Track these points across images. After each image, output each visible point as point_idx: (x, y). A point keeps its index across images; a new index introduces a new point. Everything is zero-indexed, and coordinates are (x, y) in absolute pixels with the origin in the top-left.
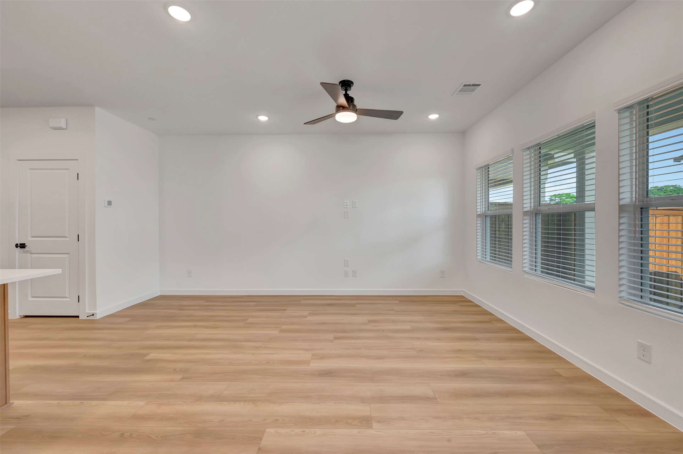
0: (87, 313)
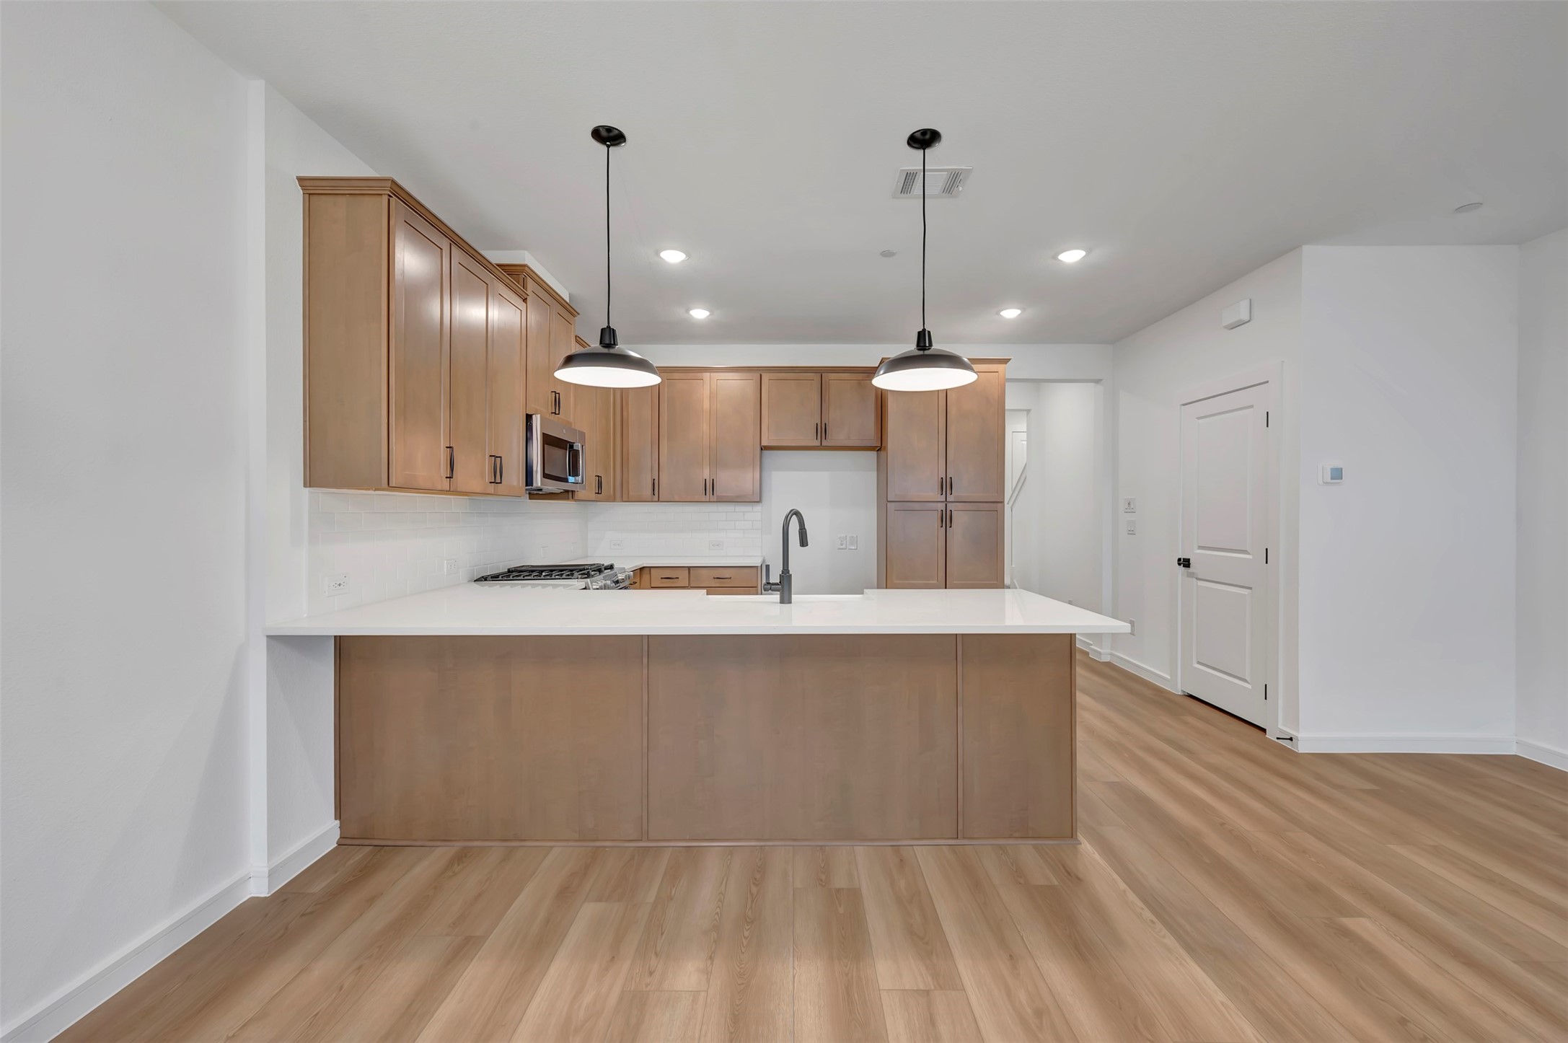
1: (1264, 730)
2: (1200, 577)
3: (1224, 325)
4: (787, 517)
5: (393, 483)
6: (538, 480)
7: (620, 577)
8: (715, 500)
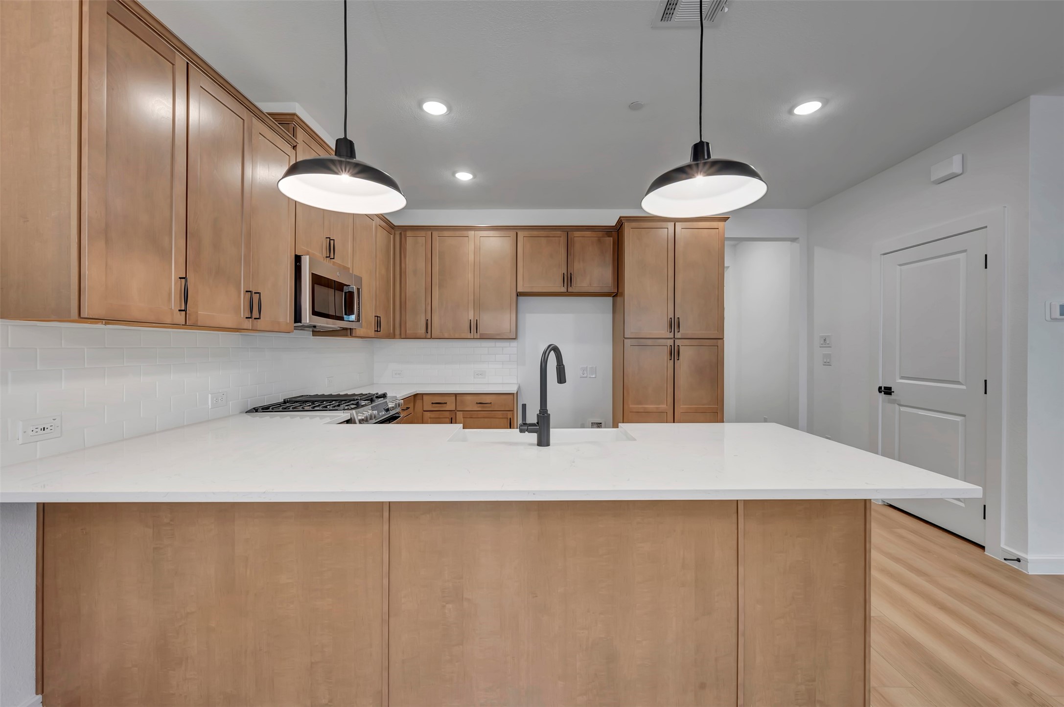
0: (1004, 550)
1: (983, 548)
2: (902, 404)
3: (932, 180)
4: (545, 353)
5: (85, 314)
6: (307, 316)
7: (390, 405)
8: (479, 337)
